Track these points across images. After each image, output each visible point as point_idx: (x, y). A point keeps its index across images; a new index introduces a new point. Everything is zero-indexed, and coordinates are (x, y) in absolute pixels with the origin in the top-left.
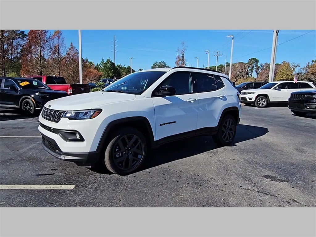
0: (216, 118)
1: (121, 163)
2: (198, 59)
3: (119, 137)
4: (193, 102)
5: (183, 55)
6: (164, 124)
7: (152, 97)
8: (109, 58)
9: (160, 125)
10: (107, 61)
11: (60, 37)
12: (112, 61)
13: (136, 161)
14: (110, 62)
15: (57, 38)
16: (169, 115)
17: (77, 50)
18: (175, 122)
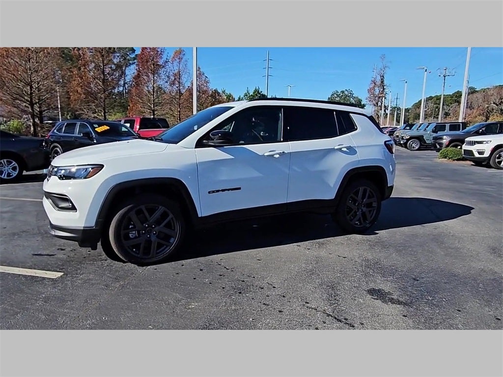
0: (332, 185)
1: (137, 246)
2: (406, 82)
3: (131, 207)
4: (277, 156)
5: (383, 77)
6: (218, 191)
7: (196, 148)
8: (257, 88)
9: (209, 193)
10: (254, 93)
11: (182, 59)
12: (261, 92)
13: (165, 246)
14: (260, 94)
15: (178, 60)
16: (226, 177)
17: (206, 77)
18: (239, 189)
